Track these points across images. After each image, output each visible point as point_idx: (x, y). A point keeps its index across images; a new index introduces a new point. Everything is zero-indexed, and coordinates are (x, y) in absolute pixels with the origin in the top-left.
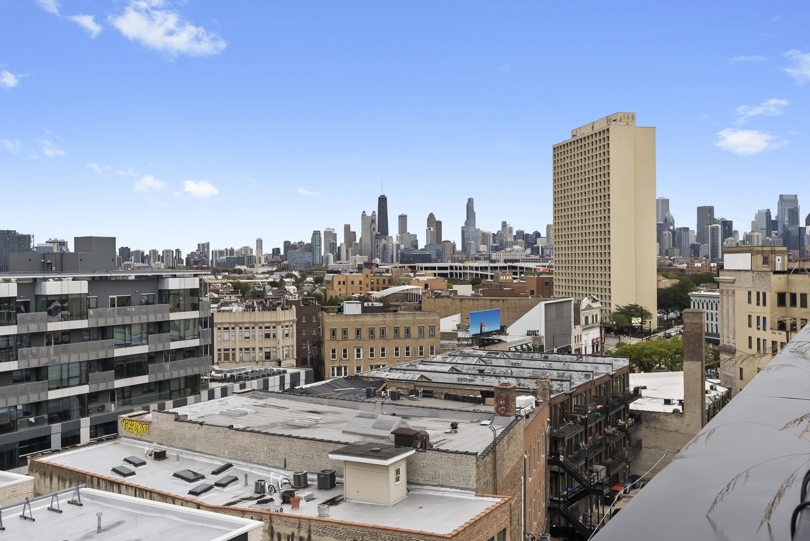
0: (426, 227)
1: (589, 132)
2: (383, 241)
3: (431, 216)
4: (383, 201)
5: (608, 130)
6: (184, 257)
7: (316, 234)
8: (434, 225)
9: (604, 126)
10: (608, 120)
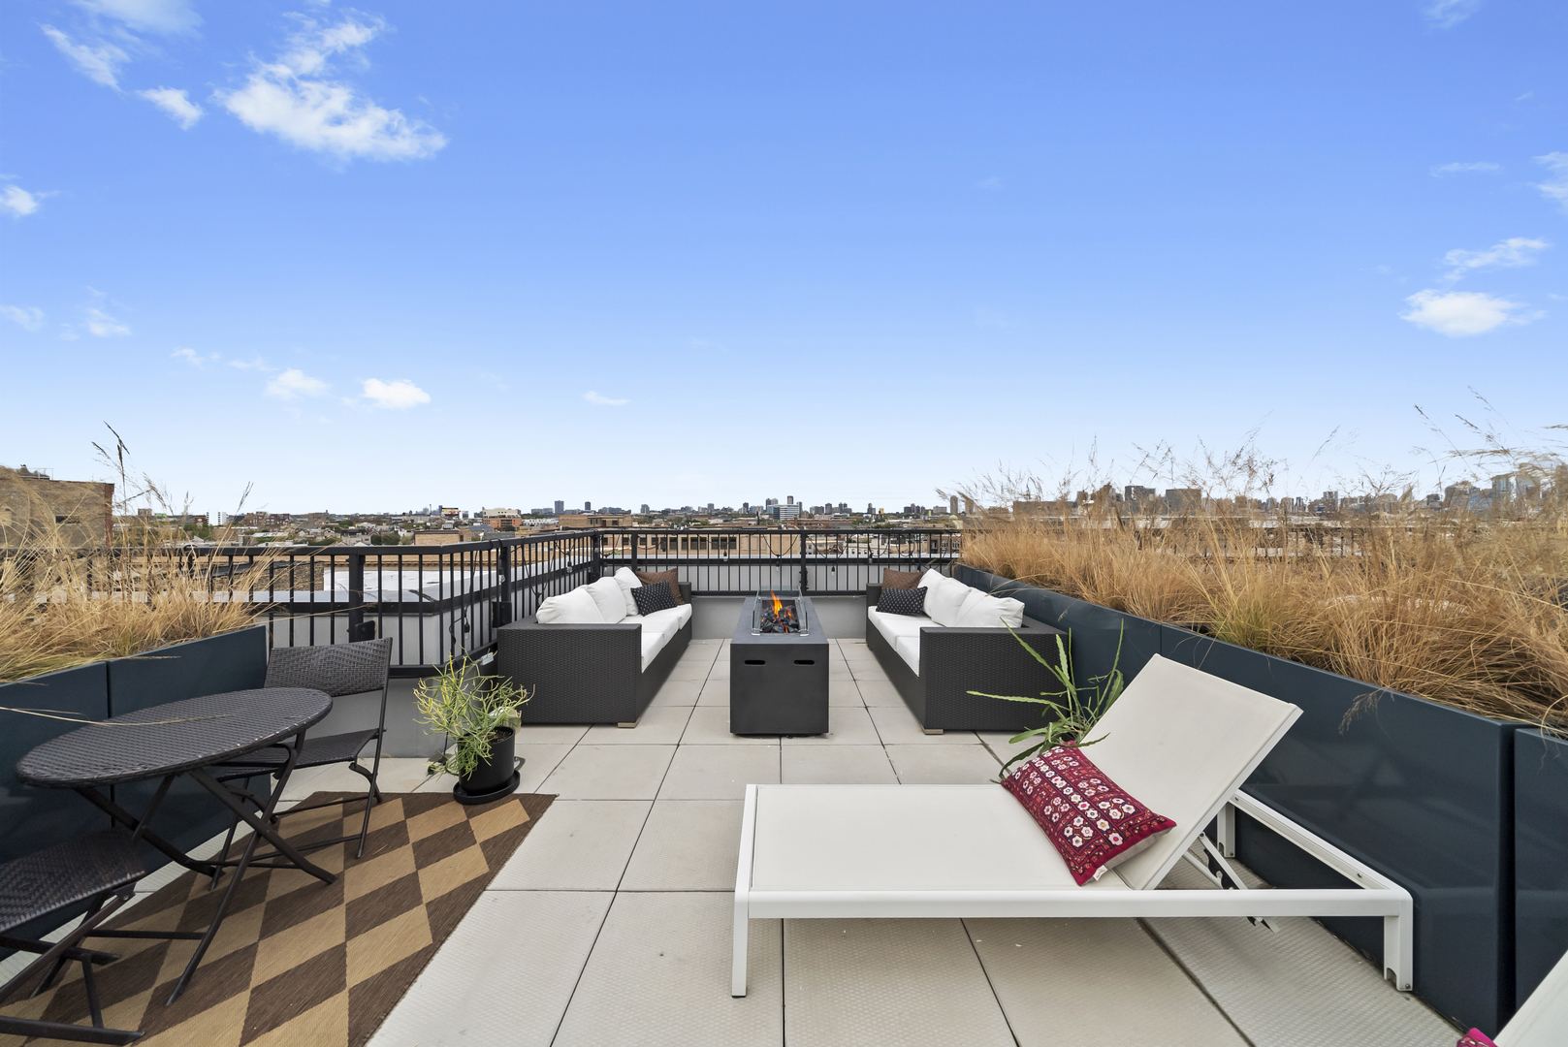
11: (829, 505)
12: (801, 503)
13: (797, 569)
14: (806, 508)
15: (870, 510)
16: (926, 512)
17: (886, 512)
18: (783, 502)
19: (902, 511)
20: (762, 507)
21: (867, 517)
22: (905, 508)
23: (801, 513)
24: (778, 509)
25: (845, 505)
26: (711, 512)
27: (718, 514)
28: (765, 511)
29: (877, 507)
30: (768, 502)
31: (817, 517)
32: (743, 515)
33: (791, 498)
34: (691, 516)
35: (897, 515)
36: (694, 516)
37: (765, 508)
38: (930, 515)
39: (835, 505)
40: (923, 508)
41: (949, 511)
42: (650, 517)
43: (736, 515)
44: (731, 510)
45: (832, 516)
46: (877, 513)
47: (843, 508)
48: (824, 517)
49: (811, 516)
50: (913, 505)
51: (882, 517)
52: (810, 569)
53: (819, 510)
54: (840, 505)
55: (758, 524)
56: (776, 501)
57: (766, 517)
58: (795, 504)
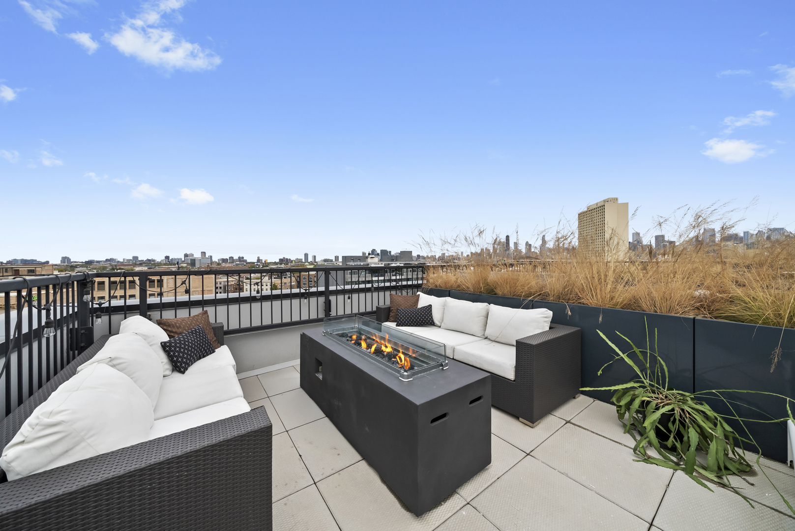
0: (525, 246)
1: (595, 207)
2: (507, 252)
3: (527, 242)
4: (508, 237)
5: (604, 205)
6: (437, 257)
7: (482, 250)
8: (528, 246)
9: (603, 204)
10: (604, 201)
11: (231, 258)
12: (211, 257)
13: (322, 299)
14: (215, 259)
15: (259, 260)
16: (292, 261)
17: (268, 261)
18: (197, 255)
19: (278, 261)
20: (181, 259)
21: (257, 265)
22: (280, 259)
23: (212, 263)
24: (195, 260)
25: (243, 258)
26: (135, 261)
27: (142, 263)
28: (184, 261)
29: (263, 258)
30: (186, 255)
31: (223, 265)
32: (165, 264)
33: (204, 253)
34: (116, 266)
35: (275, 263)
36: (119, 265)
37: (183, 260)
38: (294, 263)
39: (236, 257)
40: (290, 259)
41: (303, 261)
42: (72, 266)
43: (159, 264)
44: (154, 261)
45: (234, 264)
46: (263, 262)
47: (241, 259)
48: (228, 265)
49: (219, 264)
50: (284, 258)
51: (266, 264)
52: (333, 298)
53: (224, 261)
54: (239, 258)
55: (179, 269)
56: (193, 255)
57: (185, 265)
58: (207, 256)
